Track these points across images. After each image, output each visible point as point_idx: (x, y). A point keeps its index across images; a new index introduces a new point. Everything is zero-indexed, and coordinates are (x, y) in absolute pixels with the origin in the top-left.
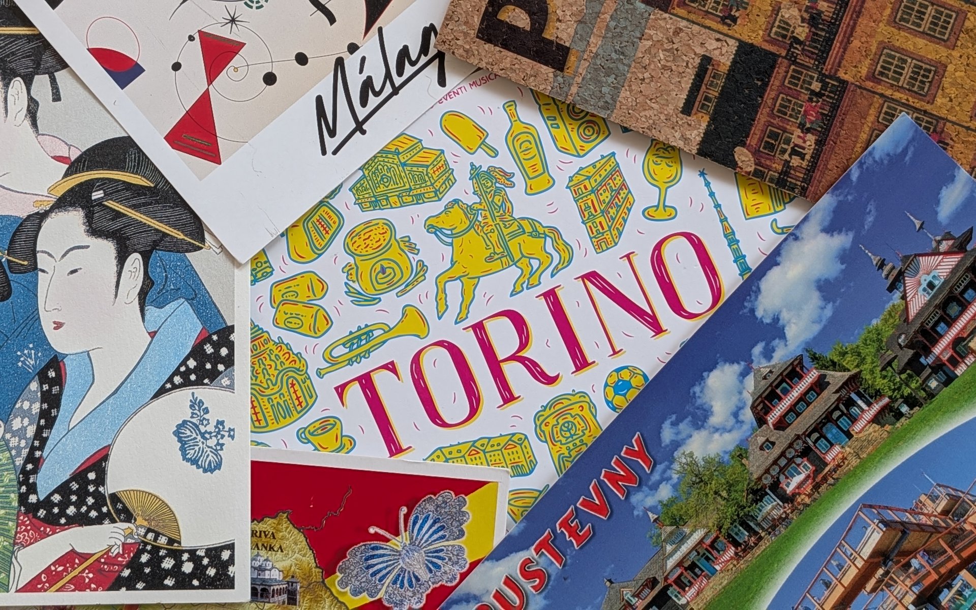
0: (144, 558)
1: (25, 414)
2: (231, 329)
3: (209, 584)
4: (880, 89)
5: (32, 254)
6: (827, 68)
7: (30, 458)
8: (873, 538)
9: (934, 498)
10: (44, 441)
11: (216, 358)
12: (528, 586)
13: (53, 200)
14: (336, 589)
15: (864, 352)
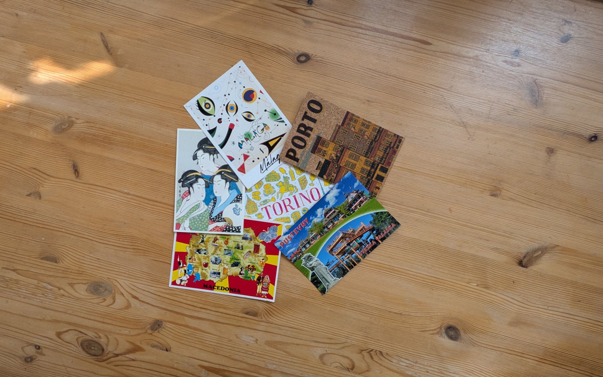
0: (227, 228)
1: (211, 205)
2: (242, 194)
3: (237, 232)
4: (346, 167)
5: (213, 181)
6: (338, 164)
7: (211, 212)
8: (341, 235)
9: (350, 230)
10: (213, 209)
11: (239, 198)
12: (289, 240)
13: (216, 173)
14: (258, 239)
15: (341, 207)
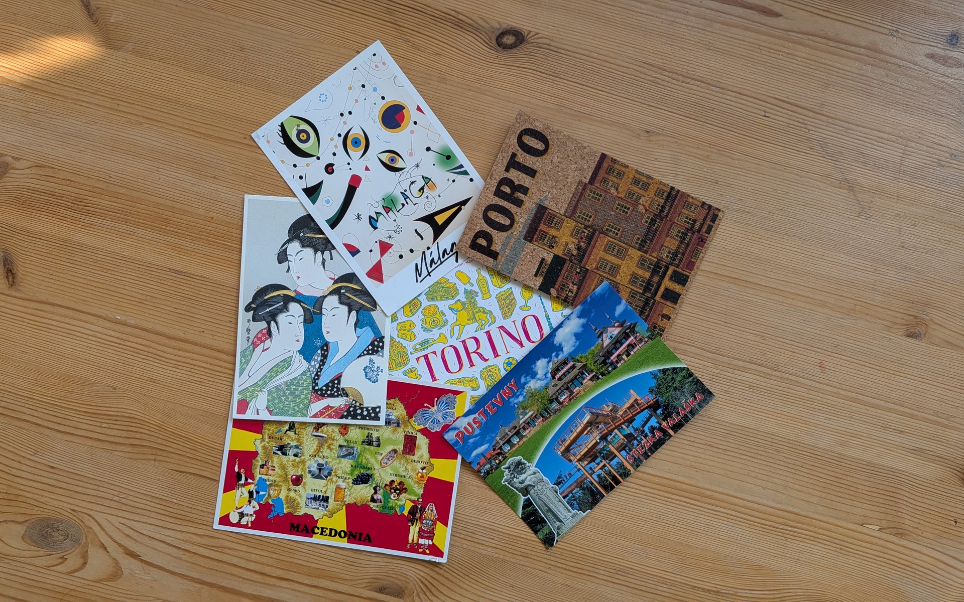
0: (351, 409)
1: (316, 360)
2: (384, 337)
3: (371, 419)
4: (599, 272)
5: (321, 309)
6: (582, 265)
7: (317, 375)
8: (587, 417)
9: (608, 406)
10: (321, 370)
11: (378, 346)
12: (475, 426)
13: (329, 292)
14: (413, 423)
15: (588, 357)
